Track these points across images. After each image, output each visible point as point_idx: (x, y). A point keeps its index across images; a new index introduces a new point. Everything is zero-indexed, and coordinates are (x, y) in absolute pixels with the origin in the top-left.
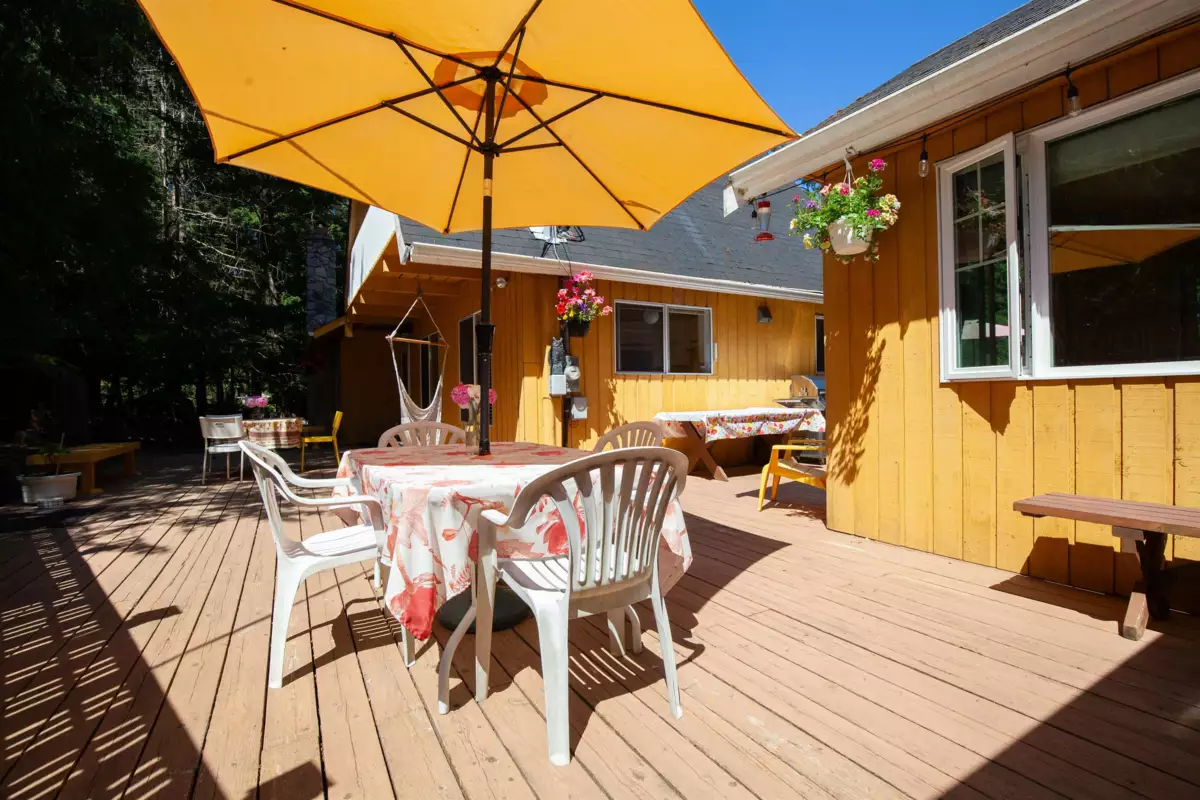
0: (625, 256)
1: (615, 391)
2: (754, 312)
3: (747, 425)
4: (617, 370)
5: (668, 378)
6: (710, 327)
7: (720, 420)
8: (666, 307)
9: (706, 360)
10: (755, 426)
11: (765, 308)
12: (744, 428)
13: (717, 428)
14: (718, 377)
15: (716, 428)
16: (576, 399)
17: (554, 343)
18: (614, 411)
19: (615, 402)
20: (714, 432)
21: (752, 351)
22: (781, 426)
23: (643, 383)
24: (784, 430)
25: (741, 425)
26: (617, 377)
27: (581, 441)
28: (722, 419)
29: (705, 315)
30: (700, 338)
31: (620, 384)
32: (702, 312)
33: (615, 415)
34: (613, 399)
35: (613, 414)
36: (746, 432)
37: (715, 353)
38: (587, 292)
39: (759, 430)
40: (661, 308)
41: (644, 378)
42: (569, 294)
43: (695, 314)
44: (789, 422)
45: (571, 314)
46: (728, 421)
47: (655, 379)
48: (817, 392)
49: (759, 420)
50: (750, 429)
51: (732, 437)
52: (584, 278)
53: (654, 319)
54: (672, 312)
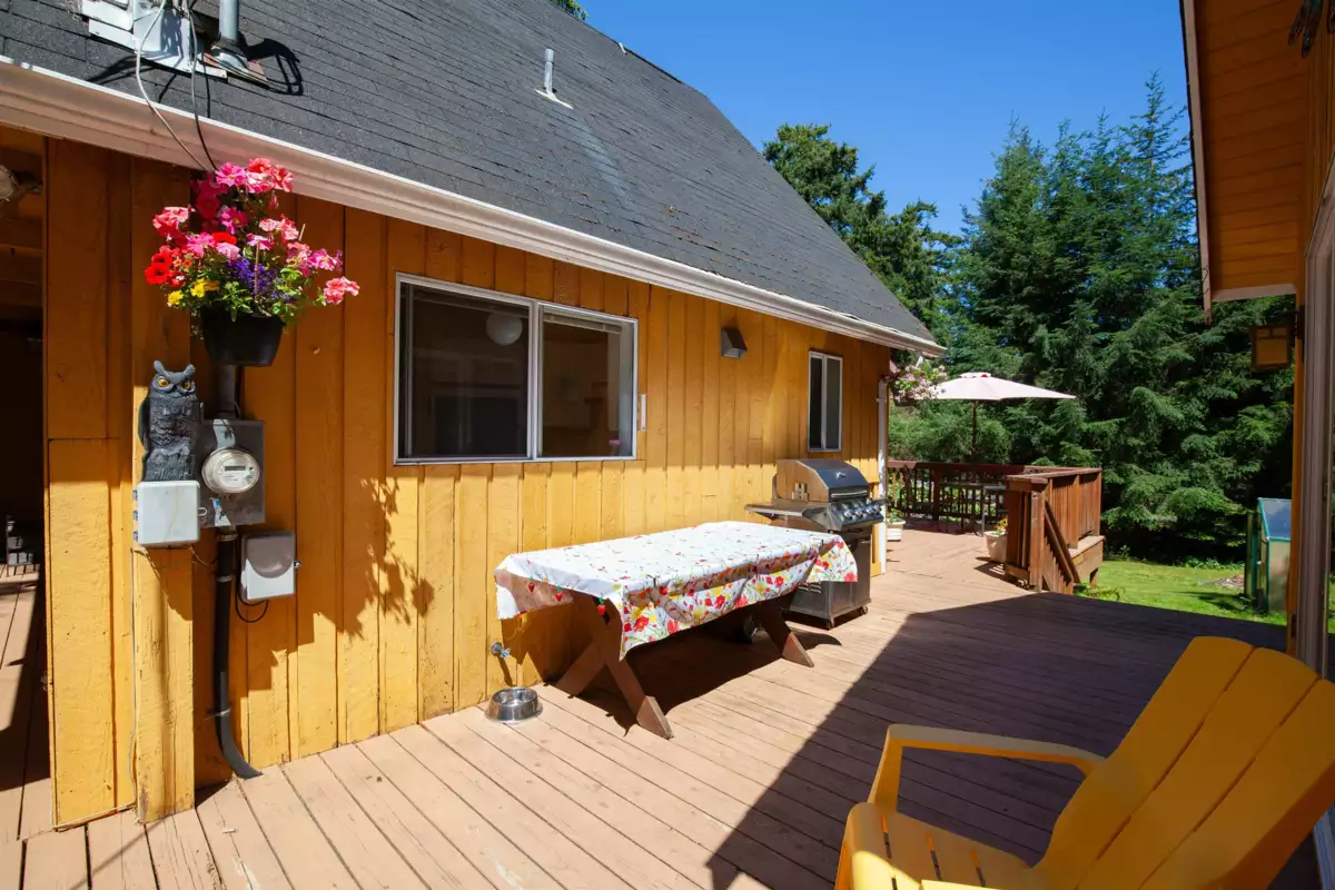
0: (421, 158)
1: (392, 508)
2: (713, 333)
3: (714, 593)
4: (402, 454)
5: (538, 470)
6: (632, 359)
7: (656, 594)
8: (539, 308)
9: (624, 426)
10: (728, 592)
11: (735, 331)
12: (708, 603)
13: (651, 613)
14: (645, 463)
15: (645, 613)
16: (254, 544)
17: (159, 382)
18: (389, 559)
19: (391, 538)
20: (641, 623)
21: (709, 409)
22: (780, 581)
23: (473, 486)
24: (784, 588)
25: (702, 595)
26: (399, 472)
27: (279, 655)
28: (662, 589)
29: (624, 336)
30: (611, 380)
31: (406, 490)
32: (618, 327)
33: (393, 571)
34: (385, 528)
35: (384, 566)
36: (712, 609)
37: (641, 414)
38: (268, 225)
39: (738, 599)
40: (524, 310)
41: (475, 474)
42: (195, 224)
43: (604, 330)
44: (792, 570)
45: (199, 289)
46: (674, 594)
47: (507, 473)
48: (827, 494)
49: (739, 577)
50: (721, 599)
51: (682, 627)
52: (254, 180)
53: (510, 336)
54: (552, 321)
